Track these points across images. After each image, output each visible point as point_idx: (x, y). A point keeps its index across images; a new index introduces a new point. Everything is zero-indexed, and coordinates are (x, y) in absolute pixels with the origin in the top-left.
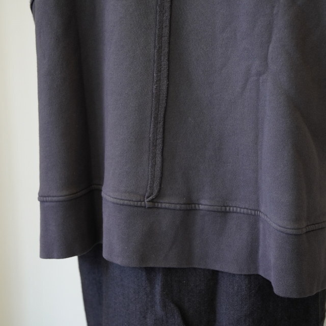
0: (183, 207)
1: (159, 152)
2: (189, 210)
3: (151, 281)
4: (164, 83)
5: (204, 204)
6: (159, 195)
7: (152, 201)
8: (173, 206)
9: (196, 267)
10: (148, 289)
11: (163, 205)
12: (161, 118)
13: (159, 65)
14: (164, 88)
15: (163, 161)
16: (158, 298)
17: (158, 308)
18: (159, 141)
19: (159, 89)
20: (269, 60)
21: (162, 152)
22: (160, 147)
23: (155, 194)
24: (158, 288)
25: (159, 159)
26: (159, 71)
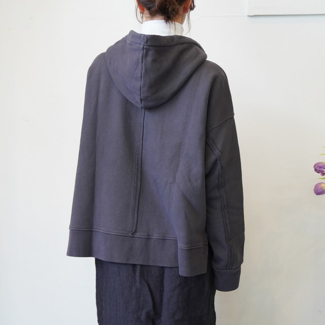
0: (146, 237)
1: (136, 212)
2: (148, 238)
3: (134, 271)
4: (139, 183)
5: (155, 236)
6: (135, 232)
7: (132, 234)
8: (141, 237)
9: (151, 265)
10: (133, 275)
11: (137, 236)
12: (137, 198)
13: (137, 176)
14: (139, 185)
15: (138, 216)
16: (138, 278)
17: (138, 284)
18: (136, 208)
19: (137, 186)
20: (176, 178)
21: (138, 212)
22: (136, 210)
23: (134, 230)
24: (138, 274)
25: (136, 215)
26: (137, 178)
